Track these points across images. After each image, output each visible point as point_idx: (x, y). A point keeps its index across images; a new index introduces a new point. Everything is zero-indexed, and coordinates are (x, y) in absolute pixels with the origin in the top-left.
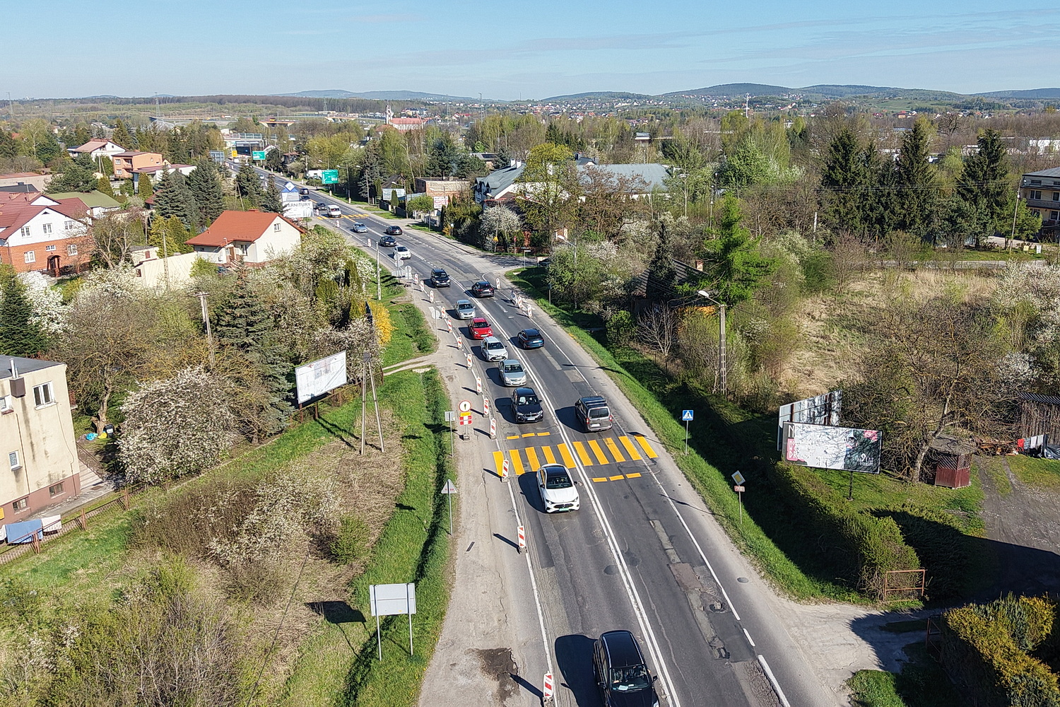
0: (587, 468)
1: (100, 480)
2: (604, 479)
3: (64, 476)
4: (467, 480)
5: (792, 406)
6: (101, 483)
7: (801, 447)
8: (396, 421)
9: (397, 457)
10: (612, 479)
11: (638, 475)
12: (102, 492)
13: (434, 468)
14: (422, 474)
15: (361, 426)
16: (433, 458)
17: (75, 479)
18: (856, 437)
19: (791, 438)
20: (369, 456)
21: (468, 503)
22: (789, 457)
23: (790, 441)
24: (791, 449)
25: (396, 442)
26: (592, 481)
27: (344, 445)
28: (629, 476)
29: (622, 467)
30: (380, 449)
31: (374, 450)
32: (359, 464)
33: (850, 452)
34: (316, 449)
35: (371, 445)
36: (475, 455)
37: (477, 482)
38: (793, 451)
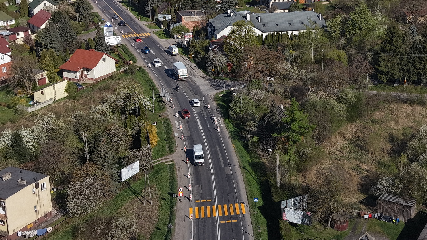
0: (220, 217)
1: (57, 212)
2: (224, 222)
3: (48, 212)
4: (179, 219)
5: (286, 201)
6: (57, 213)
7: (287, 216)
8: (157, 190)
9: (156, 208)
10: (227, 222)
11: (236, 221)
12: (59, 217)
13: (169, 212)
14: (164, 215)
15: (144, 192)
16: (169, 208)
17: (51, 212)
18: (304, 214)
19: (284, 212)
20: (147, 206)
21: (178, 228)
22: (284, 218)
23: (284, 213)
24: (284, 216)
25: (156, 200)
26: (220, 222)
27: (139, 201)
28: (233, 221)
29: (232, 217)
30: (151, 203)
31: (149, 204)
32: (143, 209)
33: (303, 219)
34: (128, 202)
35: (148, 201)
36: (183, 209)
37: (182, 220)
38: (285, 216)
